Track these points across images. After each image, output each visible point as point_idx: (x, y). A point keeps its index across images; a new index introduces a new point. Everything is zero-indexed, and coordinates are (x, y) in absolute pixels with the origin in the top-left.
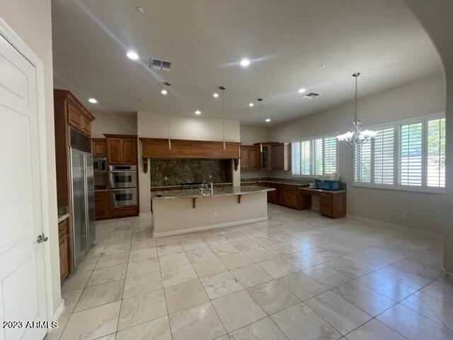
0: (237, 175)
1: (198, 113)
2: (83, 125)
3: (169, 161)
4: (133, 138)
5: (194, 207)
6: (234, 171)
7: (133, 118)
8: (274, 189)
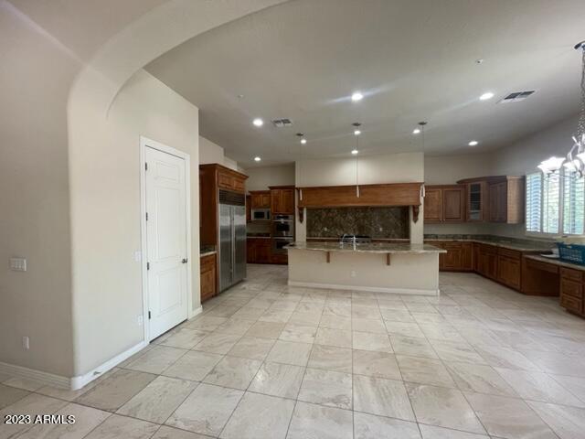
0: (417, 229)
1: (355, 152)
2: (235, 184)
3: (329, 210)
4: (291, 189)
5: (328, 261)
6: (412, 223)
7: (291, 168)
8: (446, 251)
